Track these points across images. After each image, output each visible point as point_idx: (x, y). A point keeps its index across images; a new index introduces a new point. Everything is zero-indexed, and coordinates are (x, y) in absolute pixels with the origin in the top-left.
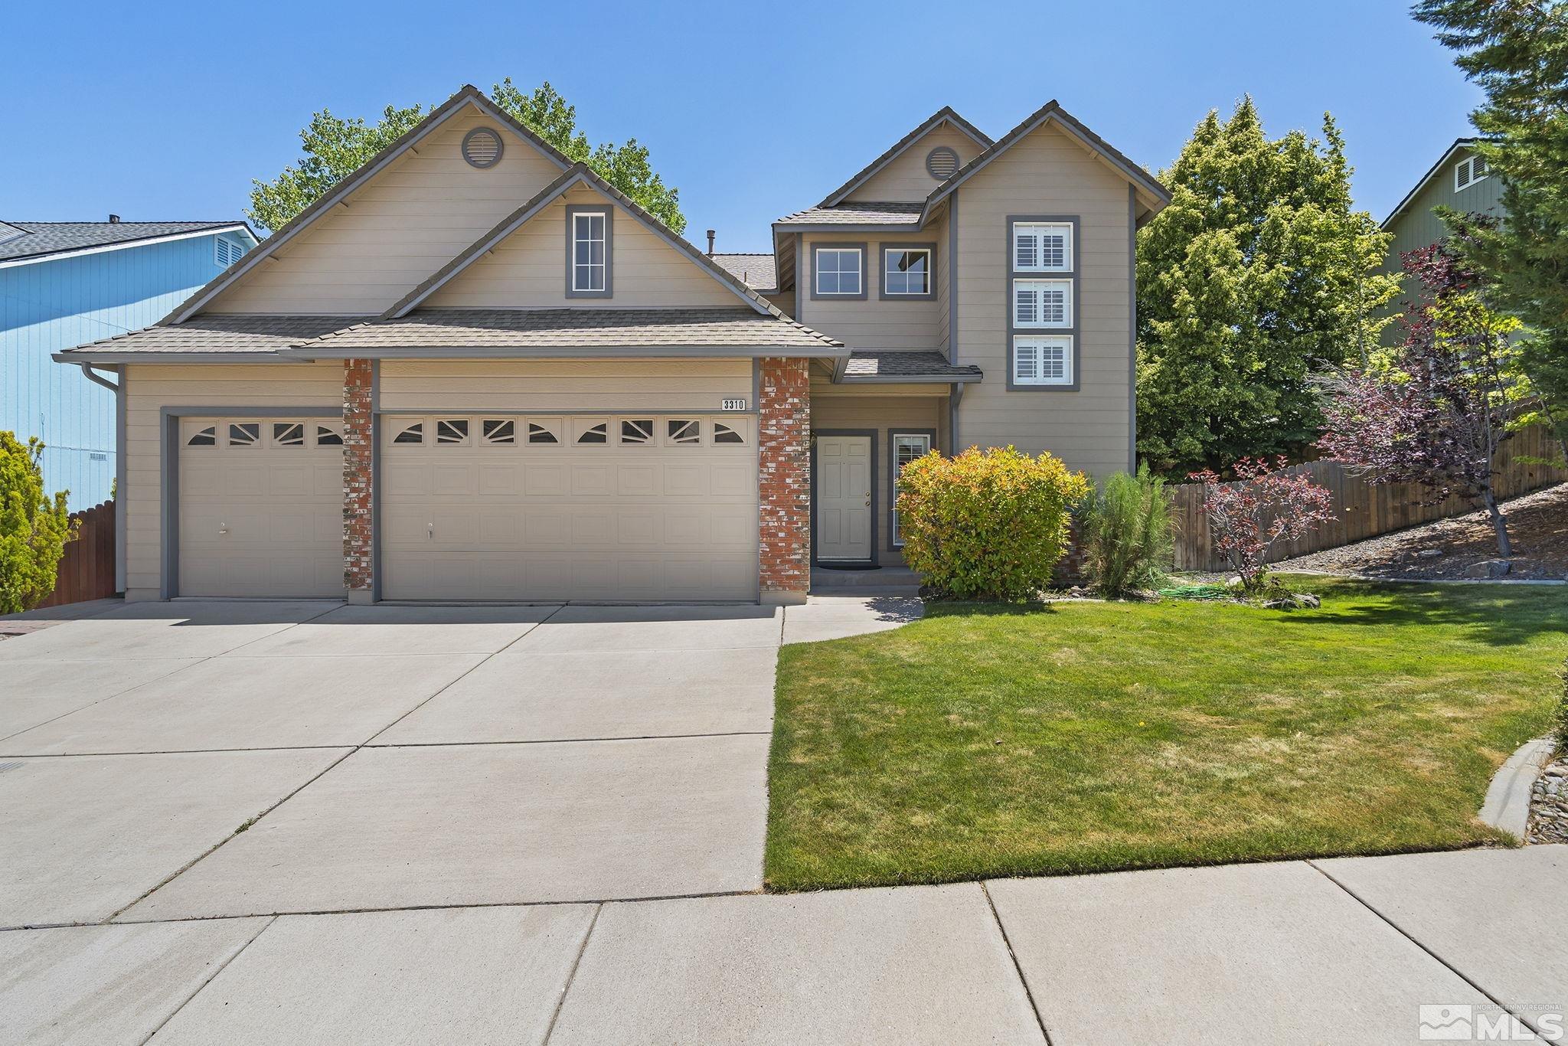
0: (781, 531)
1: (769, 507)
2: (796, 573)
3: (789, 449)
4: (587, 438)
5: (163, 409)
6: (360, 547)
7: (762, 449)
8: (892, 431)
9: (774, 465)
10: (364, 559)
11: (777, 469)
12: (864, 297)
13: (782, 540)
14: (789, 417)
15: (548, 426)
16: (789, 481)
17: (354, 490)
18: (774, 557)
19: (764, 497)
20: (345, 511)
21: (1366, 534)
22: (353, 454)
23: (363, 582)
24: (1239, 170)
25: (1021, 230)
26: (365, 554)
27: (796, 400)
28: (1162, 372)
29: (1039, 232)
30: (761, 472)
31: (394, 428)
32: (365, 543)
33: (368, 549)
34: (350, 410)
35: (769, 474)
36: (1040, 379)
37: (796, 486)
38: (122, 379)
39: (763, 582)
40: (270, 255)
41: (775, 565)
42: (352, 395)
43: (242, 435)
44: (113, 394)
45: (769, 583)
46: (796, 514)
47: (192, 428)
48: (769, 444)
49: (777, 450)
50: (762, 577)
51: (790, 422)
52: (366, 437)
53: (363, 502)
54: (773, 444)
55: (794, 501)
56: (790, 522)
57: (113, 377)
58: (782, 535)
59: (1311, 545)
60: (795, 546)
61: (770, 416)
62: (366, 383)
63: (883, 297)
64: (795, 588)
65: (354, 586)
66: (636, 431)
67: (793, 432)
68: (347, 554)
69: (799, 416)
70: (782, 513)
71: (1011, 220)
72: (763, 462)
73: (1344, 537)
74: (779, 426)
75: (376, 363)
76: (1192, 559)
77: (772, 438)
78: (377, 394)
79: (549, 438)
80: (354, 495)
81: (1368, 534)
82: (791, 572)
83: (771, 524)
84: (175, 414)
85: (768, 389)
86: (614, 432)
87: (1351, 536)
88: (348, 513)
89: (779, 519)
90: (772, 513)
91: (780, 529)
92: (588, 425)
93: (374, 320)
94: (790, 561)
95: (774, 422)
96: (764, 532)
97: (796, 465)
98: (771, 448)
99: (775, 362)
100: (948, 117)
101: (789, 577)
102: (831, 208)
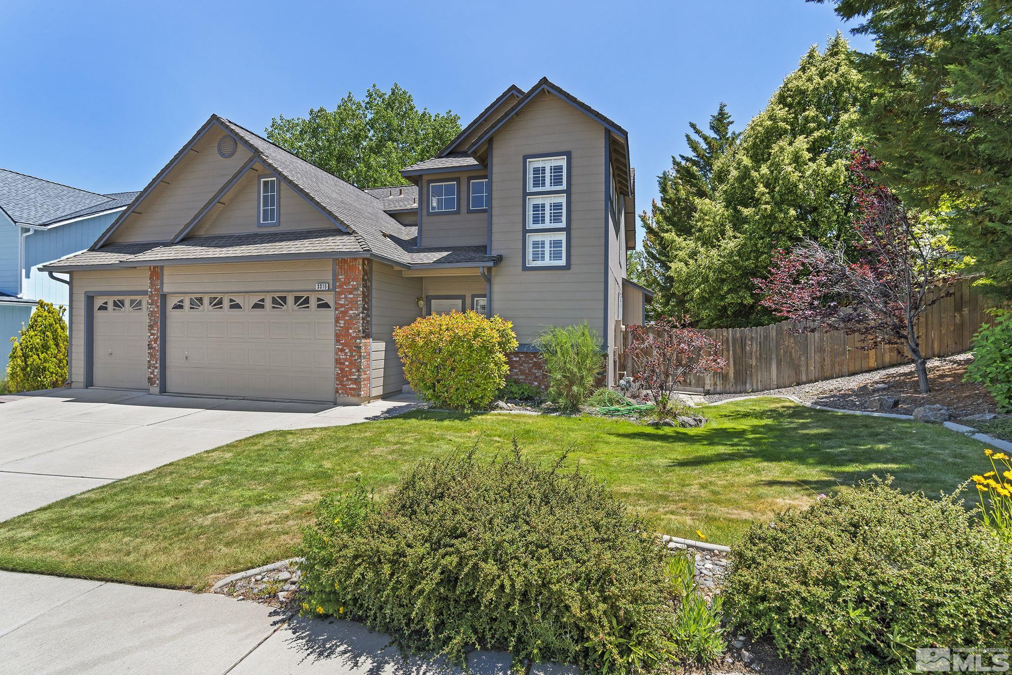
0: (347, 361)
1: (340, 347)
2: (355, 386)
3: (351, 312)
4: (256, 306)
5: (86, 292)
6: (154, 364)
7: (337, 312)
8: (473, 296)
9: (343, 322)
10: (156, 370)
11: (345, 324)
12: (458, 212)
13: (347, 366)
14: (351, 293)
15: (239, 300)
16: (351, 331)
17: (152, 334)
18: (343, 377)
19: (338, 341)
20: (148, 345)
21: (865, 369)
22: (152, 316)
23: (155, 383)
24: (822, 90)
25: (535, 163)
26: (156, 368)
27: (355, 283)
28: (744, 245)
29: (548, 164)
30: (336, 326)
31: (172, 301)
32: (156, 362)
33: (157, 365)
34: (151, 292)
35: (341, 327)
36: (547, 262)
37: (354, 335)
38: (71, 278)
39: (337, 392)
40: (133, 212)
41: (343, 381)
42: (152, 285)
43: (118, 305)
44: (67, 286)
45: (340, 392)
46: (354, 351)
47: (99, 302)
48: (340, 309)
49: (345, 313)
50: (337, 388)
51: (352, 296)
52: (157, 307)
53: (155, 341)
54: (343, 309)
55: (353, 343)
56: (351, 356)
57: (66, 277)
58: (347, 363)
59: (817, 376)
60: (354, 370)
61: (340, 293)
62: (157, 278)
63: (469, 212)
64: (354, 396)
65: (151, 384)
66: (280, 302)
67: (353, 302)
68: (149, 368)
69: (356, 293)
70: (347, 351)
71: (525, 158)
72: (337, 320)
73: (845, 369)
74: (346, 298)
75: (162, 268)
76: (718, 383)
77: (342, 306)
78: (162, 283)
79: (238, 306)
80: (152, 337)
81: (866, 369)
82: (351, 386)
83: (341, 357)
84: (91, 295)
85: (340, 277)
86: (268, 303)
87: (852, 369)
88: (150, 347)
89: (346, 354)
90: (342, 350)
91: (346, 360)
92: (255, 299)
93: (166, 244)
94: (351, 379)
95: (343, 296)
96: (338, 362)
97: (354, 322)
98: (341, 312)
99: (344, 261)
100: (514, 92)
101: (351, 389)
102: (443, 157)
